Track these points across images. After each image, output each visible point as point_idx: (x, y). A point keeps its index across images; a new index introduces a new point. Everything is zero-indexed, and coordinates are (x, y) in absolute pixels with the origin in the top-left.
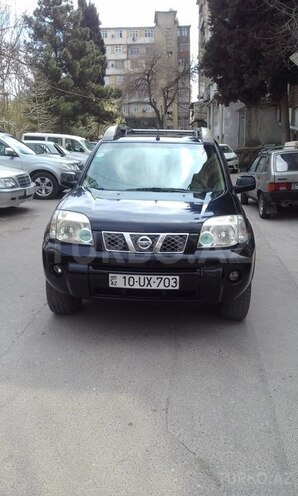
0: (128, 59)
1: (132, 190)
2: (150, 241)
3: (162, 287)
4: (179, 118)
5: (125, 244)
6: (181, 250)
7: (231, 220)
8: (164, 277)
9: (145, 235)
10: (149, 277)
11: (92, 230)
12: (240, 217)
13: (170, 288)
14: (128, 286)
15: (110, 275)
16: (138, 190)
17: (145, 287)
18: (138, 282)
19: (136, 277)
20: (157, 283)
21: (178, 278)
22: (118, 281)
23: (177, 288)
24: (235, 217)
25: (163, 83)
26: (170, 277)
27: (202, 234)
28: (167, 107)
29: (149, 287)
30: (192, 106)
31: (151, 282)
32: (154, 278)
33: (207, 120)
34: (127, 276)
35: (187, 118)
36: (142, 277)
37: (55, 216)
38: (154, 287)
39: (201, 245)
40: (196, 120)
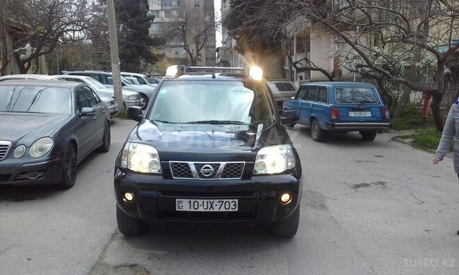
0: (162, 10)
1: (193, 123)
2: (212, 169)
3: (223, 209)
4: (207, 59)
5: (190, 172)
6: (239, 176)
7: (281, 149)
8: (225, 201)
9: (208, 164)
10: (212, 201)
11: (160, 160)
12: (289, 147)
13: (230, 210)
14: (193, 210)
15: (177, 200)
16: (199, 123)
17: (208, 210)
18: (202, 206)
19: (200, 202)
20: (218, 206)
21: (237, 201)
22: (184, 205)
23: (236, 210)
24: (284, 146)
25: (194, 32)
26: (230, 201)
27: (256, 162)
28: (198, 51)
29: (212, 210)
30: (218, 50)
31: (214, 205)
32: (216, 201)
33: (230, 62)
34: (192, 201)
35: (214, 58)
36: (205, 201)
37: (126, 148)
38: (216, 209)
39: (256, 172)
40: (221, 61)
